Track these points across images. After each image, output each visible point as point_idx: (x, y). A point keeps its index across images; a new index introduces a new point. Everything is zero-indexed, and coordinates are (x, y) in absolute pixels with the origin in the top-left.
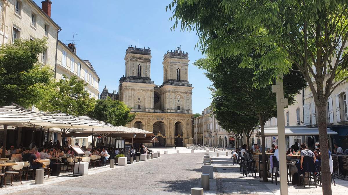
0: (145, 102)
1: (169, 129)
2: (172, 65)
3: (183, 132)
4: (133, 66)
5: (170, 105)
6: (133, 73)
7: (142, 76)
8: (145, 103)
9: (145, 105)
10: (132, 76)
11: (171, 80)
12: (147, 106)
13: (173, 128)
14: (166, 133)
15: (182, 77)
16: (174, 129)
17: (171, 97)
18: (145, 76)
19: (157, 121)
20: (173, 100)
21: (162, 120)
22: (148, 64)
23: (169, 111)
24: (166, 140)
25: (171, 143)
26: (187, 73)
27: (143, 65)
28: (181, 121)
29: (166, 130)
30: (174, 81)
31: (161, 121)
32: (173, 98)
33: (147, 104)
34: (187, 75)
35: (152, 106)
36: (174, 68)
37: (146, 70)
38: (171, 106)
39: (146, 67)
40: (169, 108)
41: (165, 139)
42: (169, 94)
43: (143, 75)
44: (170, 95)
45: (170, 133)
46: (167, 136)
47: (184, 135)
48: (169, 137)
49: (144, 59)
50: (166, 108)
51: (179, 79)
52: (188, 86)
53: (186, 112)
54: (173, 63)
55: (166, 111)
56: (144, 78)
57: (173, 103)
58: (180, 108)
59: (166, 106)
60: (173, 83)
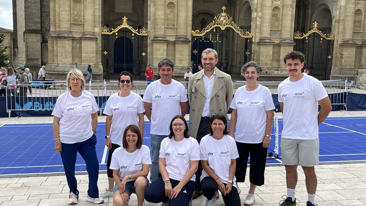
3: (336, 13)
14: (254, 15)
24: (254, 47)
41: (248, 43)
45: (274, 16)
46: (260, 33)
47: (341, 30)
48: (266, 33)
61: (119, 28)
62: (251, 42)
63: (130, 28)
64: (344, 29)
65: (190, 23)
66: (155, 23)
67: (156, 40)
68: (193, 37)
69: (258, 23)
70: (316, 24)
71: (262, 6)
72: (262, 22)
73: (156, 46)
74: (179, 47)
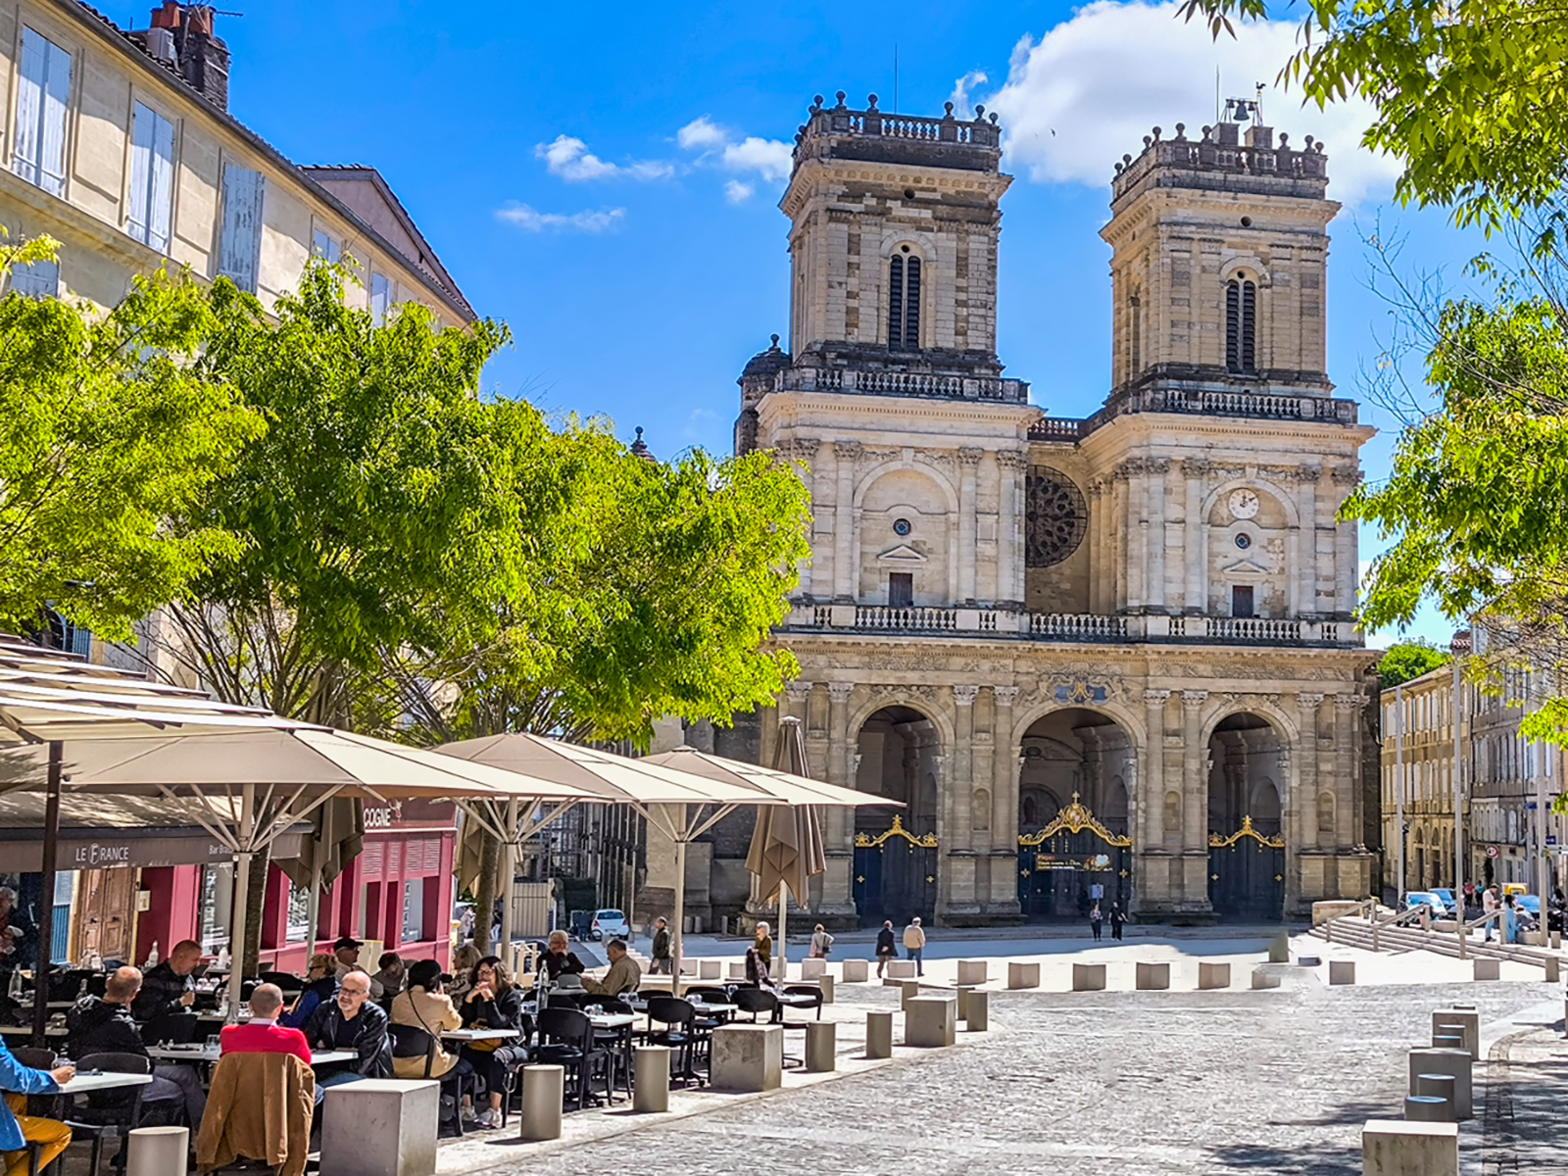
0: (953, 550)
1: (1157, 776)
2: (1184, 245)
3: (1285, 799)
4: (854, 259)
5: (1170, 573)
6: (852, 318)
7: (927, 341)
8: (953, 563)
9: (952, 581)
10: (844, 343)
11: (1177, 371)
12: (963, 583)
13: (1198, 765)
14: (1132, 805)
15: (1276, 347)
16: (1200, 771)
17: (1175, 512)
18: (948, 341)
19: (1050, 706)
20: (1192, 533)
21: (1100, 694)
22: (976, 243)
23: (1158, 626)
24: (1136, 863)
25: (1181, 886)
26: (1312, 309)
27: (935, 248)
28: (1267, 709)
29: (1134, 781)
30: (1204, 373)
31: (1094, 706)
32: (1193, 519)
33: (968, 573)
34: (1319, 331)
35: (1010, 583)
36: (1204, 270)
37: (959, 289)
38: (1174, 589)
39: (962, 265)
40: (1156, 601)
41: (1124, 855)
42: (1156, 482)
43: (937, 332)
44: (1167, 491)
45: (1168, 807)
46: (1146, 836)
47: (1295, 828)
48: (1156, 838)
49: (946, 200)
50: (1133, 603)
51: (1249, 363)
52: (1319, 418)
53: (1306, 631)
54: (1186, 231)
55: (1134, 625)
56: (944, 359)
57: (1191, 557)
58: (1257, 602)
59: (1133, 587)
60: (1192, 395)
61: (887, 834)
62: (1129, 854)
63: (907, 835)
64: (1301, 828)
65: (1016, 822)
66: (953, 824)
67: (954, 854)
68: (1021, 847)
69: (1141, 820)
70: (1248, 820)
71: (1147, 791)
72: (1146, 819)
73: (957, 865)
74: (997, 865)
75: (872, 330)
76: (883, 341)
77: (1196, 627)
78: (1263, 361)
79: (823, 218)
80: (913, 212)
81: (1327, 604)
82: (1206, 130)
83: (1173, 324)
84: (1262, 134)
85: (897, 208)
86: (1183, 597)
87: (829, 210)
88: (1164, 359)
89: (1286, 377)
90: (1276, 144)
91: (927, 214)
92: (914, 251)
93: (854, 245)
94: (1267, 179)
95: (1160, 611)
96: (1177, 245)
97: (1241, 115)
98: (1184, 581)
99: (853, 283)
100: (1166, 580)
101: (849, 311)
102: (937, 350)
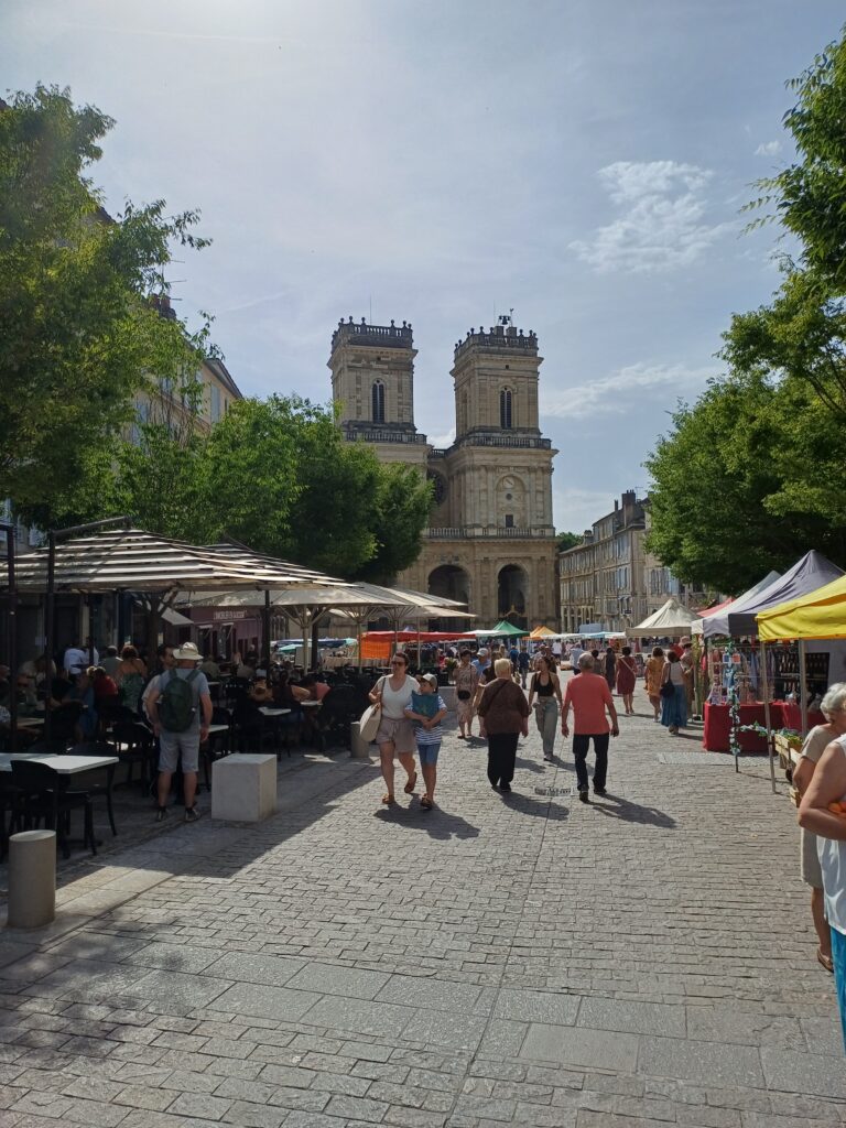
1: (479, 590)
2: (484, 377)
3: (526, 598)
4: (359, 386)
5: (482, 510)
6: (359, 411)
7: (388, 419)
10: (356, 421)
11: (483, 429)
13: (494, 585)
14: (470, 602)
15: (519, 418)
16: (495, 588)
17: (483, 486)
18: (395, 420)
19: (438, 565)
20: (490, 495)
21: (457, 560)
22: (405, 379)
23: (478, 532)
26: (533, 402)
27: (389, 381)
28: (519, 563)
29: (470, 593)
30: (493, 430)
31: (454, 563)
32: (491, 488)
36: (492, 387)
37: (399, 398)
38: (484, 517)
39: (400, 388)
45: (484, 603)
49: (393, 362)
50: (469, 523)
51: (509, 425)
52: (537, 447)
53: (534, 533)
54: (485, 371)
55: (469, 532)
56: (394, 426)
57: (490, 503)
58: (515, 521)
59: (468, 516)
60: (488, 439)
70: (513, 607)
75: (367, 416)
76: (371, 420)
77: (492, 532)
78: (515, 424)
79: (346, 370)
80: (380, 366)
81: (541, 522)
82: (492, 329)
83: (480, 410)
84: (513, 330)
85: (374, 365)
86: (487, 520)
87: (349, 367)
88: (477, 425)
89: (524, 431)
90: (518, 334)
91: (386, 367)
92: (381, 382)
93: (358, 380)
94: (514, 349)
95: (479, 526)
96: (481, 377)
97: (505, 323)
98: (487, 514)
99: (359, 396)
100: (481, 513)
101: (358, 408)
102: (392, 423)
